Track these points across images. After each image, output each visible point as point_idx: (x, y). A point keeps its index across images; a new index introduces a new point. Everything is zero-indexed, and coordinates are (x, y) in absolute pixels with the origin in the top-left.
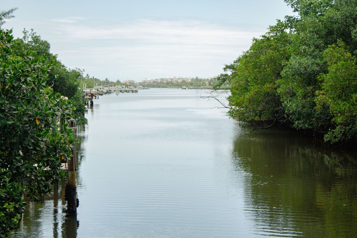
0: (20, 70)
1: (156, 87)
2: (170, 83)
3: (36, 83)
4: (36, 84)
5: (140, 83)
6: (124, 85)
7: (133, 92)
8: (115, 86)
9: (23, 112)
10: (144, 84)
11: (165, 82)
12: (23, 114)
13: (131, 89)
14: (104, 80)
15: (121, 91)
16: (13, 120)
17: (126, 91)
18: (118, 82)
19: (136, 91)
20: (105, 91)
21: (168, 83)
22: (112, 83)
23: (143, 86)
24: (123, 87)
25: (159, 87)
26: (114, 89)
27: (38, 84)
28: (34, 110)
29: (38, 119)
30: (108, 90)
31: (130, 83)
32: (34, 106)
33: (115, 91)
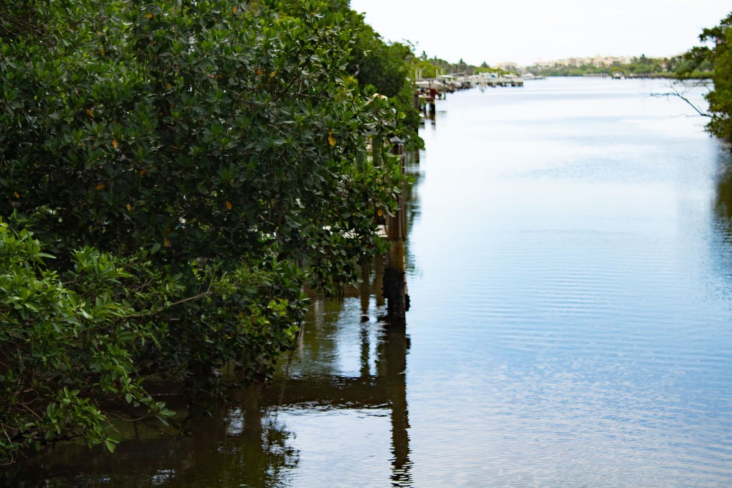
0: (297, 41)
1: (560, 76)
2: (588, 67)
3: (329, 65)
4: (328, 68)
5: (528, 69)
6: (495, 71)
7: (513, 86)
8: (477, 73)
9: (303, 122)
10: (535, 70)
11: (578, 65)
12: (304, 126)
13: (509, 80)
14: (457, 62)
15: (490, 84)
16: (286, 138)
17: (500, 84)
18: (485, 66)
19: (520, 84)
20: (458, 84)
21: (584, 68)
22: (472, 67)
23: (535, 74)
24: (493, 76)
25: (566, 75)
26: (476, 81)
27: (331, 67)
28: (325, 117)
29: (333, 136)
30: (464, 81)
31: (508, 68)
32: (324, 110)
33: (478, 84)
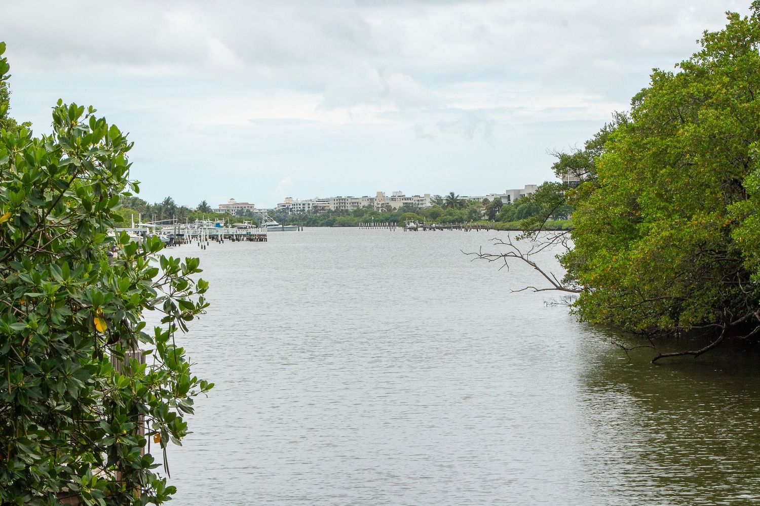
1: (322, 225)
2: (366, 212)
3: (94, 207)
4: (93, 211)
5: (271, 213)
6: (220, 217)
7: (251, 240)
8: (192, 221)
9: (56, 295)
10: (282, 215)
11: (350, 208)
12: (56, 301)
13: (244, 232)
14: (160, 201)
15: (213, 237)
16: (28, 321)
17: (230, 237)
18: (204, 208)
19: (262, 238)
20: (164, 238)
21: (358, 213)
22: (183, 210)
23: (280, 220)
24: (218, 225)
25: (330, 224)
26: (191, 233)
27: (97, 210)
28: (88, 287)
30: (172, 232)
31: (240, 212)
32: (86, 275)
33: (193, 237)
